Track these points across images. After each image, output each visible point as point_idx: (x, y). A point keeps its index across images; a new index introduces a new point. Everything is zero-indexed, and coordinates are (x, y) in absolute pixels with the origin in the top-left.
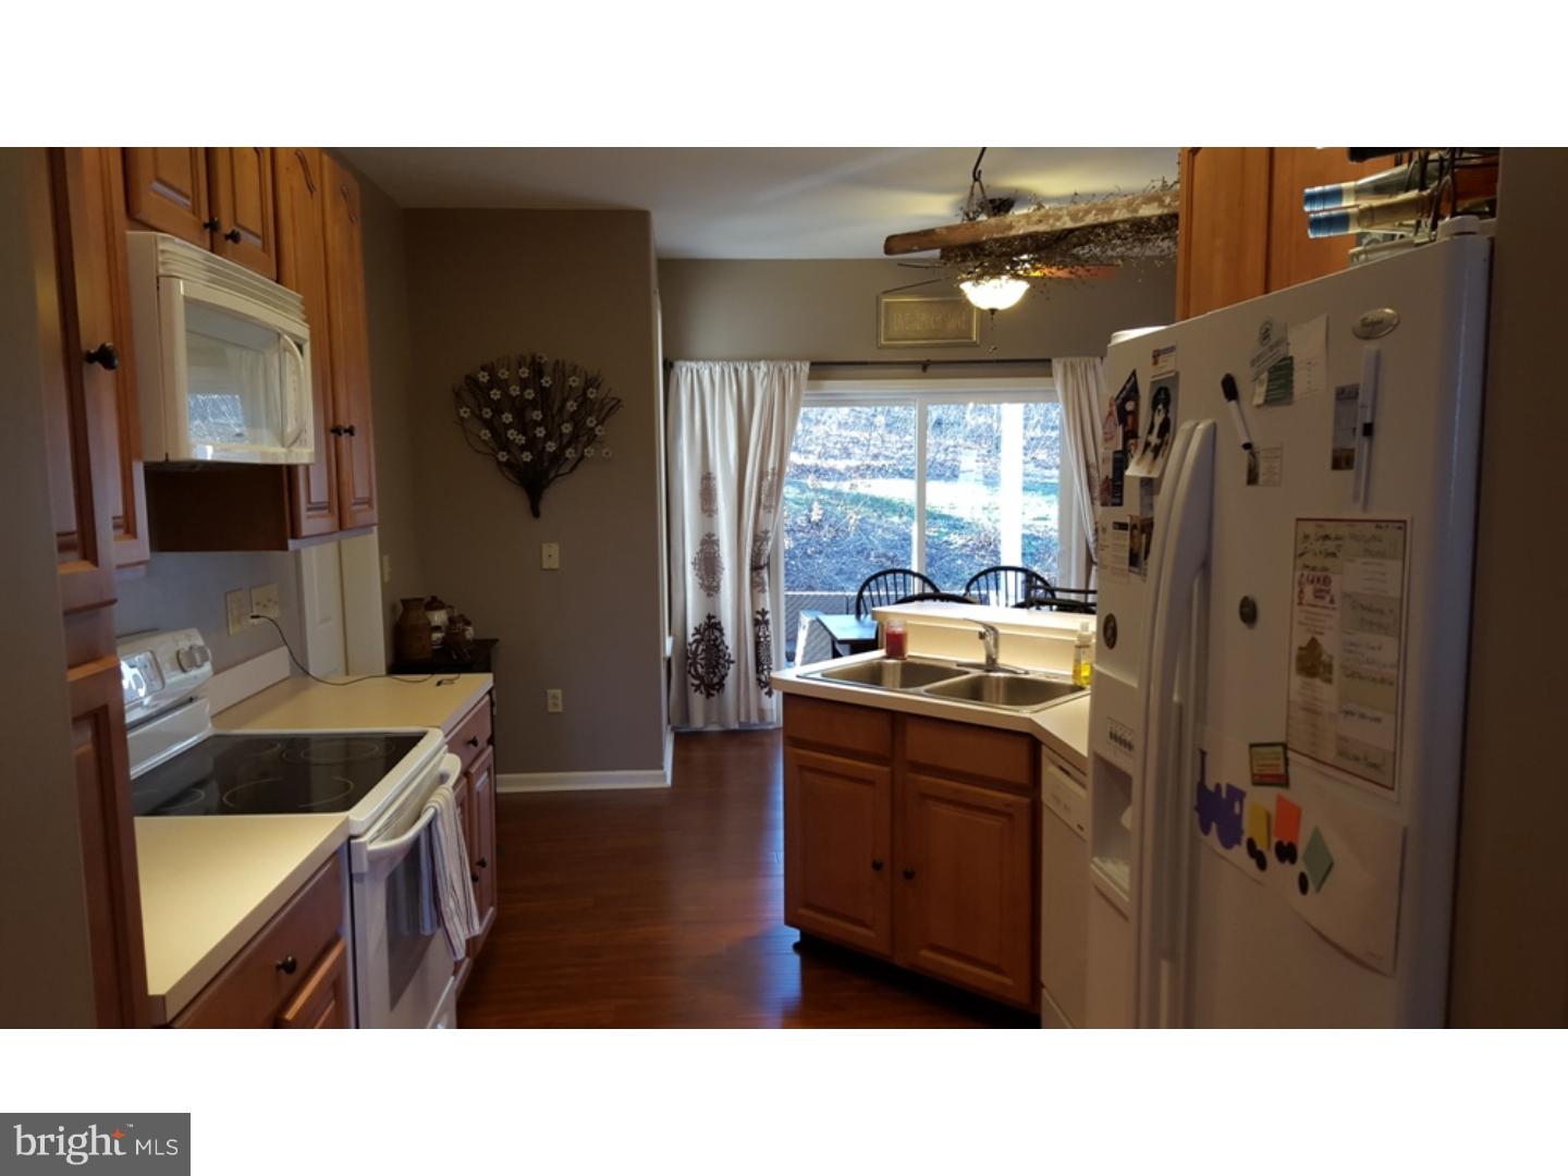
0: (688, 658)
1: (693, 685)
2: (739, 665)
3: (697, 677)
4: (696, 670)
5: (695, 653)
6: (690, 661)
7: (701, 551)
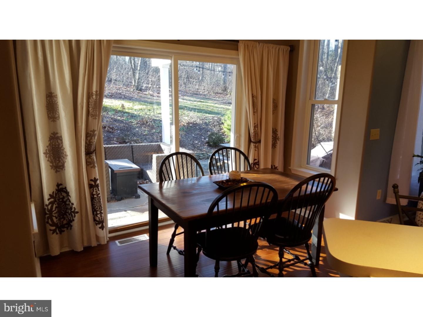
0: (46, 214)
1: (51, 230)
2: (81, 215)
3: (53, 224)
4: (52, 220)
5: (51, 211)
6: (47, 216)
7: (50, 144)
